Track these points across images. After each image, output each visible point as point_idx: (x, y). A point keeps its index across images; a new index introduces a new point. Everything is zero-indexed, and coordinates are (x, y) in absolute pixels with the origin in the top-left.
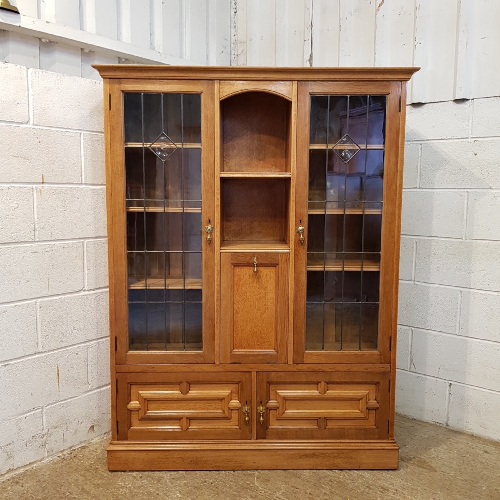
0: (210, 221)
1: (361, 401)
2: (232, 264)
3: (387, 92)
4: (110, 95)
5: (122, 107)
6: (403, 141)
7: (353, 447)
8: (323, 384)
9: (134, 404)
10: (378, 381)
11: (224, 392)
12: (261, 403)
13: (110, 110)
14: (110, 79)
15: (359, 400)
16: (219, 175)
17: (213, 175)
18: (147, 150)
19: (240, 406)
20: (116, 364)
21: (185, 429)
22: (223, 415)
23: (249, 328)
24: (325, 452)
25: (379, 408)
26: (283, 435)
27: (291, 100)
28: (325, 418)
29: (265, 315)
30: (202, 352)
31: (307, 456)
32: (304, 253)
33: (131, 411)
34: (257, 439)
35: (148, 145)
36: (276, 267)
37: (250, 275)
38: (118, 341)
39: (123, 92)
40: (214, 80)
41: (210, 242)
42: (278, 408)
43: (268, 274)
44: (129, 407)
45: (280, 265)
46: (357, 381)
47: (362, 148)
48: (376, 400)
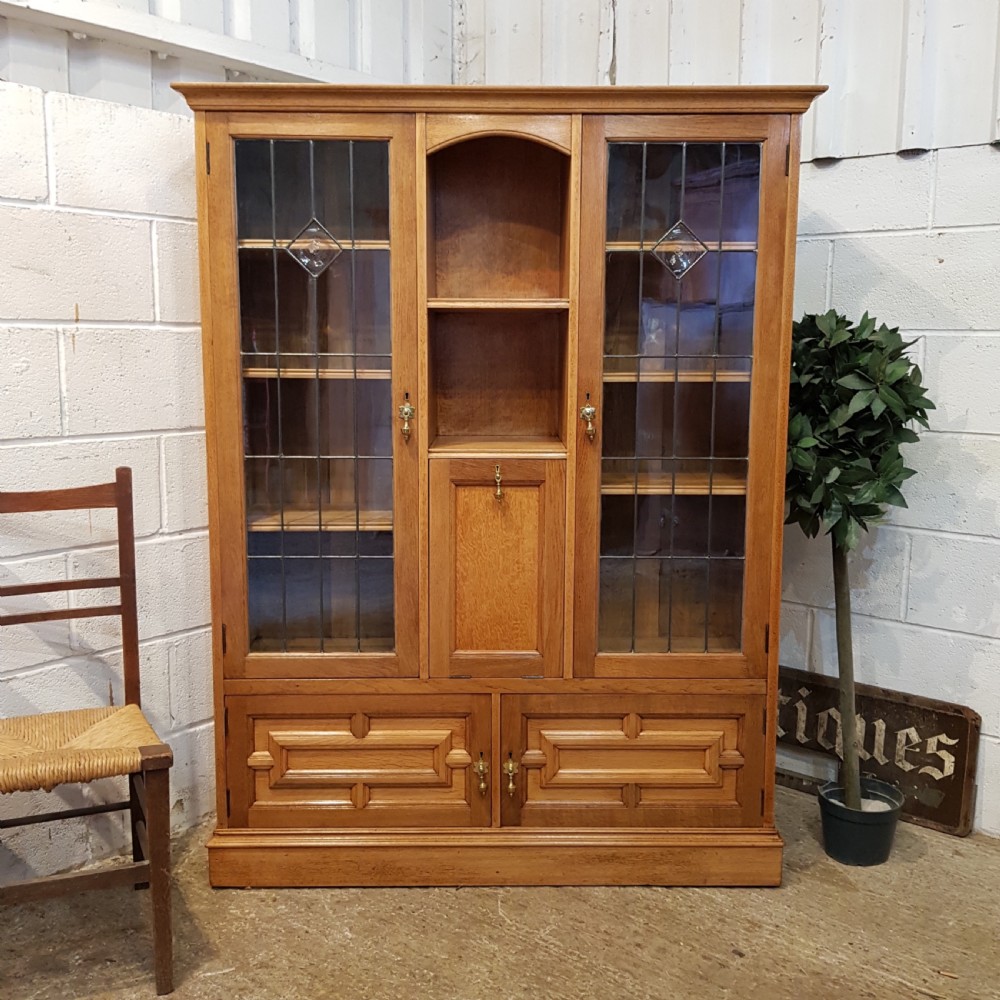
0: (407, 394)
1: (707, 752)
2: (452, 481)
3: (761, 135)
4: (208, 144)
5: (232, 169)
6: (794, 235)
7: (692, 841)
8: (633, 718)
9: (261, 756)
10: (743, 712)
11: (437, 733)
12: (510, 754)
13: (209, 173)
14: (206, 111)
15: (705, 750)
16: (425, 303)
17: (415, 303)
18: (282, 253)
19: (468, 759)
20: (225, 678)
21: (360, 806)
22: (434, 779)
23: (485, 607)
24: (636, 850)
25: (742, 766)
26: (553, 818)
27: (568, 152)
28: (636, 785)
29: (517, 582)
30: (393, 654)
31: (601, 859)
32: (595, 458)
33: (254, 770)
34: (502, 826)
35: (283, 244)
36: (539, 486)
37: (487, 503)
38: (228, 631)
39: (234, 137)
40: (415, 113)
41: (408, 437)
42: (544, 765)
43: (524, 501)
44: (251, 762)
45: (547, 484)
46: (699, 711)
47: (711, 248)
48: (737, 749)
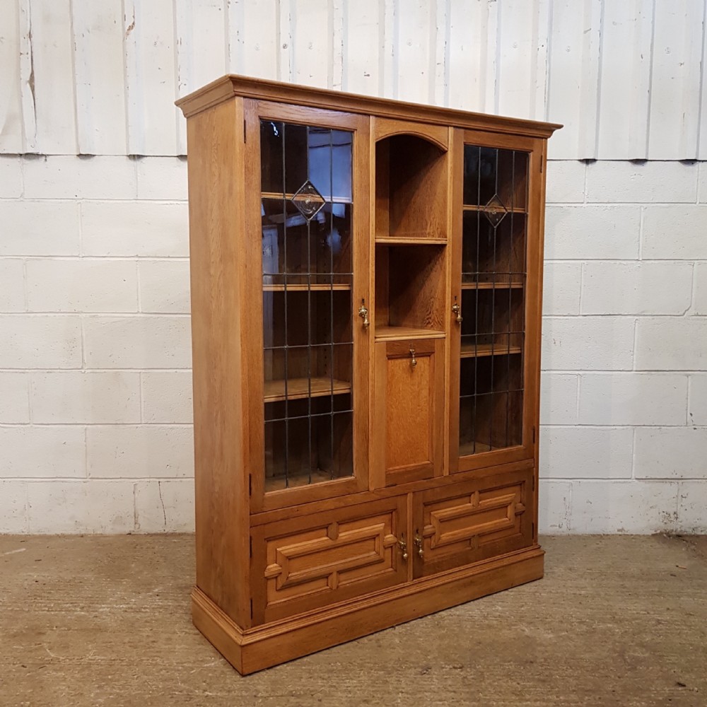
0: (363, 300)
1: (509, 507)
2: (387, 356)
3: (531, 149)
4: (245, 121)
5: (259, 142)
6: (544, 203)
7: (505, 562)
8: (477, 493)
9: (273, 568)
10: (524, 480)
11: (378, 526)
12: (417, 531)
13: (245, 142)
14: (245, 97)
15: (507, 507)
16: (374, 238)
17: (368, 240)
18: (289, 202)
19: (395, 540)
20: (251, 514)
21: (334, 588)
22: (377, 558)
23: (402, 437)
24: (482, 575)
25: (524, 512)
26: (437, 567)
27: (446, 149)
28: (479, 535)
29: (418, 419)
30: (353, 478)
31: (465, 585)
32: (458, 335)
33: (267, 579)
34: (414, 579)
35: (289, 197)
36: (429, 356)
37: (403, 369)
38: (253, 478)
39: (261, 118)
40: (369, 115)
41: (364, 328)
42: (434, 534)
43: (423, 363)
44: (267, 574)
45: (436, 354)
46: (507, 483)
48: (521, 502)
